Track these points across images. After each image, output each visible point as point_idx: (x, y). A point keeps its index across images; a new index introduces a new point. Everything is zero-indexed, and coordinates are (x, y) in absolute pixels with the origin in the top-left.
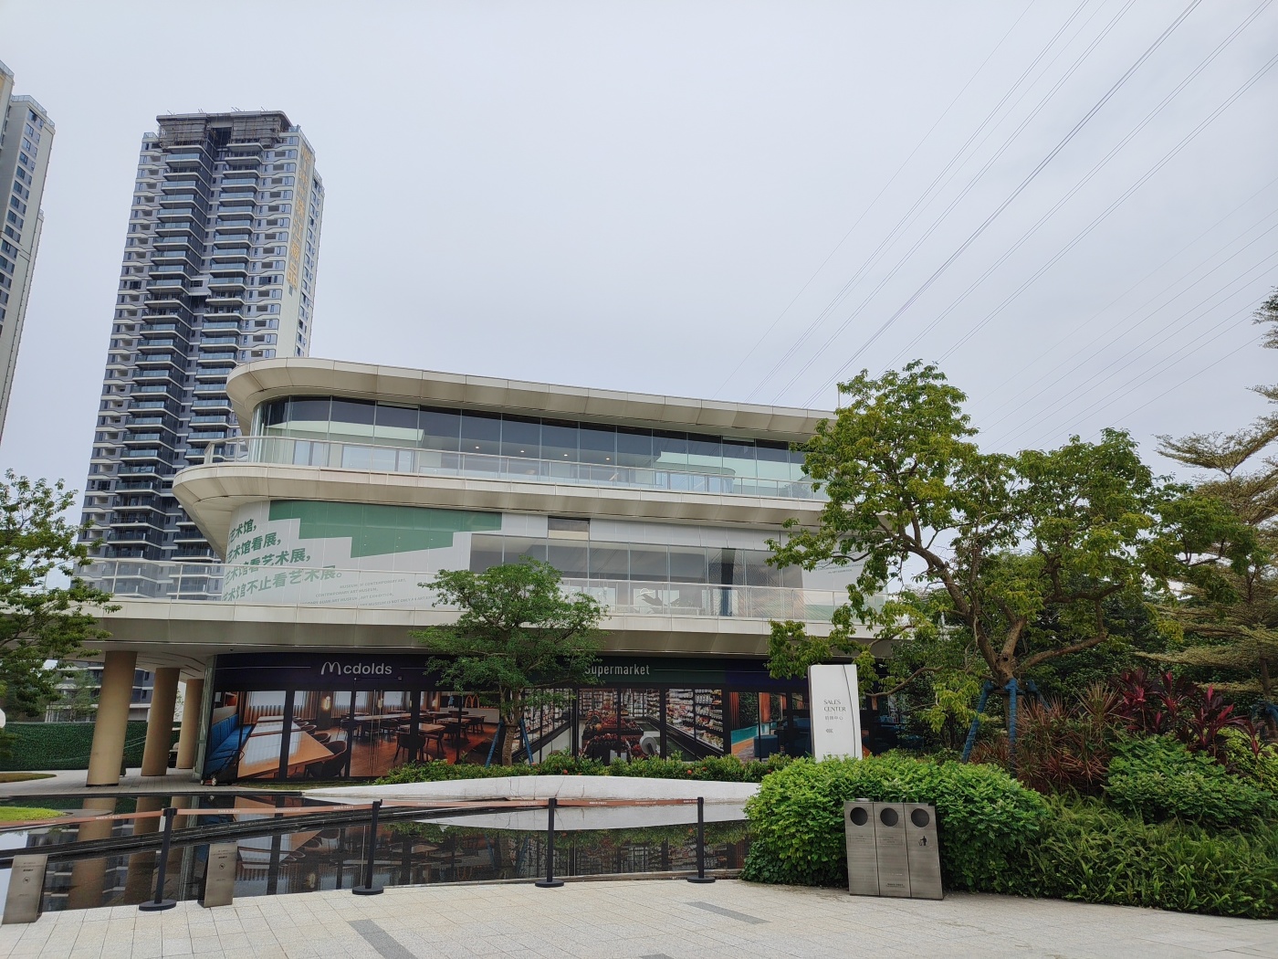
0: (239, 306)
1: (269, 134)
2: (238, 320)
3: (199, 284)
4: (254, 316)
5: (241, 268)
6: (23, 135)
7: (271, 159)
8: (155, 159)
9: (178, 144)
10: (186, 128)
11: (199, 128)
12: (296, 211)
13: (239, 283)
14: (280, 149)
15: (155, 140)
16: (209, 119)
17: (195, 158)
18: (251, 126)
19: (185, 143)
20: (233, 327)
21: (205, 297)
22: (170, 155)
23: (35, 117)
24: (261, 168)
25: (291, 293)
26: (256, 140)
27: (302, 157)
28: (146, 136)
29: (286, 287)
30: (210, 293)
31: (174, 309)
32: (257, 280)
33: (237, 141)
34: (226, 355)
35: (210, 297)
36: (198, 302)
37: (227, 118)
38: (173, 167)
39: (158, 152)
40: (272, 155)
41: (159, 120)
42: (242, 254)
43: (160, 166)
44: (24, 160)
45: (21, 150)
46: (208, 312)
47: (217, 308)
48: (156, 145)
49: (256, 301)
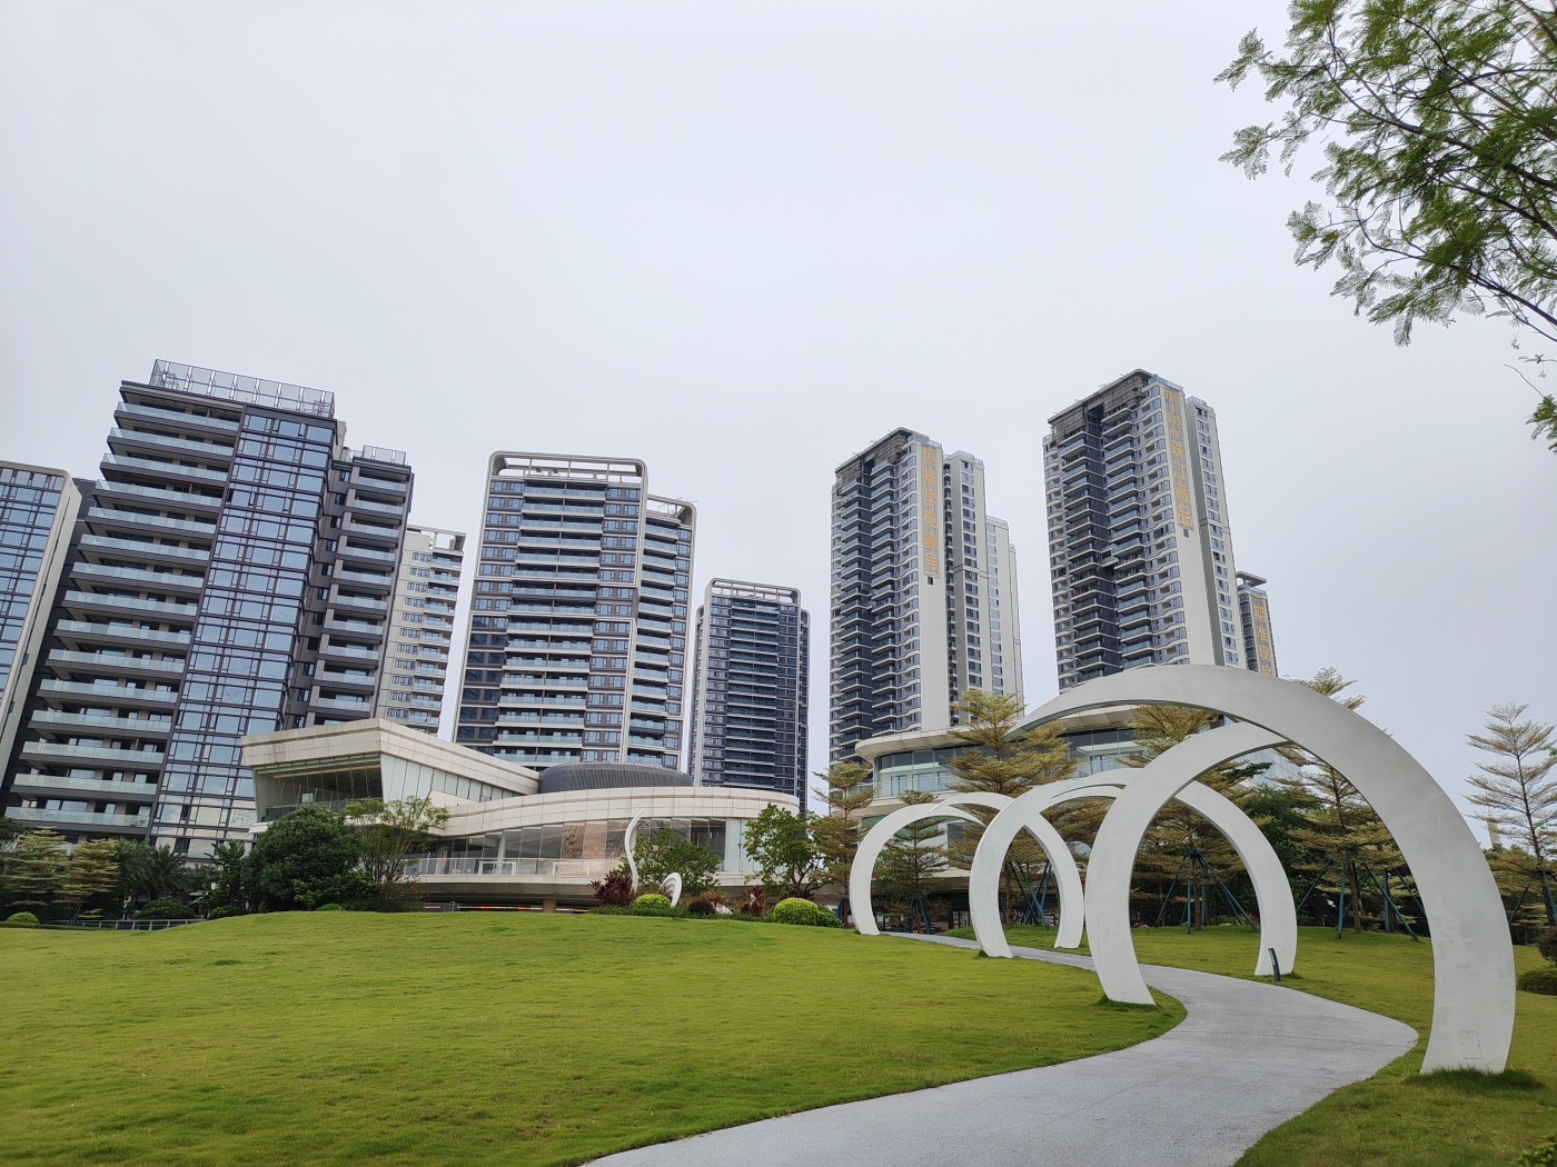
0: (1141, 566)
1: (1132, 395)
2: (1144, 579)
3: (1108, 554)
4: (1157, 569)
5: (1135, 530)
7: (1142, 417)
8: (1055, 456)
9: (1066, 437)
10: (1069, 420)
11: (1079, 416)
12: (1173, 455)
13: (1137, 544)
14: (1145, 404)
15: (1051, 441)
16: (1085, 404)
17: (1080, 444)
18: (1117, 394)
19: (1071, 434)
20: (1141, 587)
21: (1113, 566)
22: (1064, 449)
23: (966, 464)
24: (1134, 429)
25: (1186, 534)
26: (1124, 405)
27: (1167, 401)
28: (1045, 439)
29: (1179, 532)
30: (1117, 560)
31: (1094, 584)
32: (1152, 535)
33: (1110, 413)
34: (1141, 614)
35: (1117, 564)
36: (1110, 571)
37: (1098, 396)
38: (1068, 459)
39: (1054, 451)
40: (1140, 412)
41: (1050, 422)
42: (1134, 516)
43: (1058, 462)
44: (966, 501)
45: (962, 495)
46: (1119, 579)
47: (1127, 571)
48: (1053, 444)
49: (1156, 555)
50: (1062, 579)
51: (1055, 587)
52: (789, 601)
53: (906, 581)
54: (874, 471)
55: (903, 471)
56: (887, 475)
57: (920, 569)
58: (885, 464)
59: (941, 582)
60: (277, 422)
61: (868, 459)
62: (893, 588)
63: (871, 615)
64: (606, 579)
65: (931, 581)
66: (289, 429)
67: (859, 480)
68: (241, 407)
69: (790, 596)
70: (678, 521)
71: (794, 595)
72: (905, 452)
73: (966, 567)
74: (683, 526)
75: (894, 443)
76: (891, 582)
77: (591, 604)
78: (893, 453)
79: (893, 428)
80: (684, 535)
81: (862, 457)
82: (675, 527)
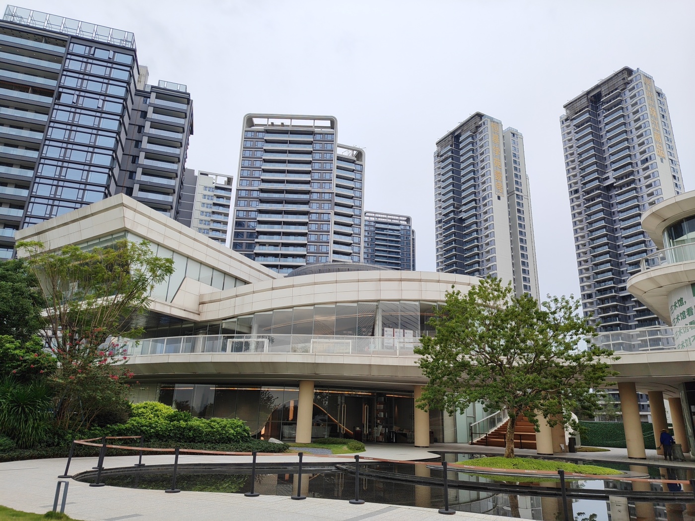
0: (633, 181)
1: (622, 82)
2: (635, 189)
3: (607, 178)
4: (644, 183)
5: (628, 160)
6: (512, 145)
7: (628, 94)
8: (568, 126)
9: (576, 113)
10: (578, 104)
11: (584, 100)
12: (651, 115)
13: (629, 168)
14: (631, 87)
15: (566, 117)
16: (588, 93)
17: (587, 116)
18: (611, 84)
19: (580, 111)
20: (633, 194)
21: (613, 184)
22: (574, 121)
23: (514, 135)
24: (624, 102)
25: (662, 161)
26: (616, 89)
27: (645, 84)
28: (561, 118)
29: (658, 160)
30: (615, 180)
31: (599, 196)
32: (639, 163)
33: (606, 96)
34: (634, 210)
35: (615, 183)
36: (610, 187)
37: (597, 87)
38: (577, 126)
39: (568, 123)
40: (627, 92)
41: (565, 107)
42: (627, 152)
43: (572, 129)
44: (515, 156)
45: (512, 152)
46: (617, 191)
47: (621, 187)
48: (566, 120)
49: (642, 174)
50: (576, 195)
51: (572, 201)
52: (405, 223)
53: (484, 198)
54: (461, 139)
55: (479, 137)
56: (470, 140)
57: (493, 191)
58: (469, 133)
59: (504, 198)
60: (93, 49)
61: (456, 134)
62: (476, 203)
63: (462, 220)
64: (315, 187)
65: (499, 198)
66: (100, 54)
67: (452, 146)
68: (67, 37)
69: (406, 221)
70: (355, 159)
71: (408, 220)
72: (480, 126)
73: (516, 192)
74: (357, 162)
75: (473, 121)
76: (475, 200)
77: (306, 203)
78: (474, 126)
79: (473, 113)
80: (358, 168)
81: (453, 133)
82: (353, 162)
